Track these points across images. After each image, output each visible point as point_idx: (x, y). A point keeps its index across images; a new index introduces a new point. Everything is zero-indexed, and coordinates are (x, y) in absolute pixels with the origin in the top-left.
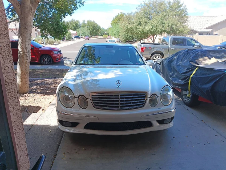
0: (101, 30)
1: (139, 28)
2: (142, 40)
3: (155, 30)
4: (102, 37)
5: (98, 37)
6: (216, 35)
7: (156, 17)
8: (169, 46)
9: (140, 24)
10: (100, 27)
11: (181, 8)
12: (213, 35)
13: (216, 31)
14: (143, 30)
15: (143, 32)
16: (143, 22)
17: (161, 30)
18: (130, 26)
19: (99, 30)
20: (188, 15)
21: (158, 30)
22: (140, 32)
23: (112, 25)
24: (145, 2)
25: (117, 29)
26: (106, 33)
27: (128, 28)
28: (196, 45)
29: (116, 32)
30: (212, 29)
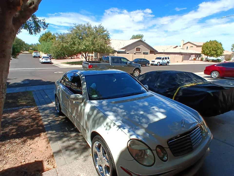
0: (26, 46)
1: (74, 47)
2: (73, 56)
3: (88, 49)
4: (27, 52)
5: (23, 52)
6: (128, 53)
7: (86, 39)
8: (110, 64)
9: (74, 44)
10: (24, 42)
11: (105, 32)
12: (126, 53)
13: (128, 51)
14: (77, 48)
15: (77, 50)
16: (77, 42)
17: (92, 49)
18: (65, 45)
19: (24, 46)
20: (110, 39)
21: (90, 50)
22: (75, 50)
23: (39, 42)
24: (75, 25)
25: (47, 46)
26: (31, 48)
27: (63, 46)
28: (128, 63)
29: (46, 48)
30: (125, 50)
